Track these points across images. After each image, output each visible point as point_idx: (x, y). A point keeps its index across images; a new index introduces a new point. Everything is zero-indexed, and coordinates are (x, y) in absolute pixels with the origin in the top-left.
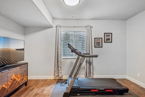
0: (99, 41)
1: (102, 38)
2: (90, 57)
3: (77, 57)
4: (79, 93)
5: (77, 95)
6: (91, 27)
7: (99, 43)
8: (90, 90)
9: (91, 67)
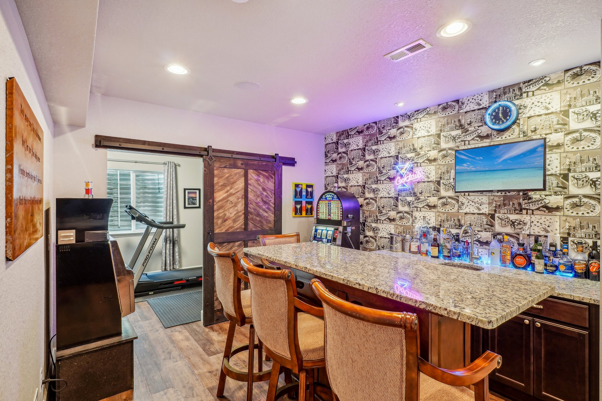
0: (193, 195)
1: (199, 190)
2: (173, 228)
3: (143, 231)
4: (151, 291)
5: (148, 295)
6: (176, 165)
7: (194, 199)
8: (172, 282)
9: (176, 249)
